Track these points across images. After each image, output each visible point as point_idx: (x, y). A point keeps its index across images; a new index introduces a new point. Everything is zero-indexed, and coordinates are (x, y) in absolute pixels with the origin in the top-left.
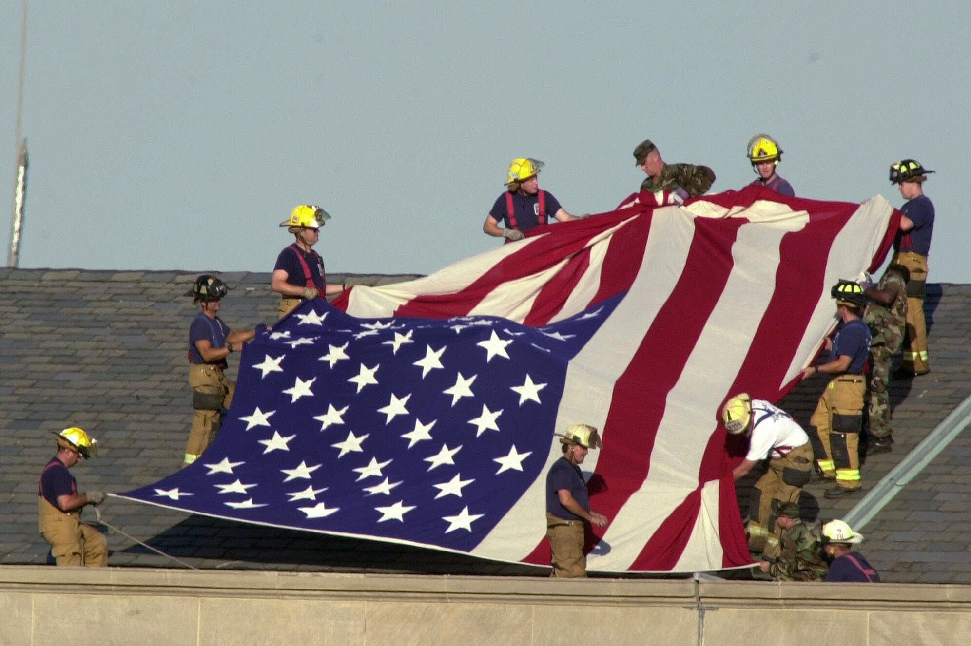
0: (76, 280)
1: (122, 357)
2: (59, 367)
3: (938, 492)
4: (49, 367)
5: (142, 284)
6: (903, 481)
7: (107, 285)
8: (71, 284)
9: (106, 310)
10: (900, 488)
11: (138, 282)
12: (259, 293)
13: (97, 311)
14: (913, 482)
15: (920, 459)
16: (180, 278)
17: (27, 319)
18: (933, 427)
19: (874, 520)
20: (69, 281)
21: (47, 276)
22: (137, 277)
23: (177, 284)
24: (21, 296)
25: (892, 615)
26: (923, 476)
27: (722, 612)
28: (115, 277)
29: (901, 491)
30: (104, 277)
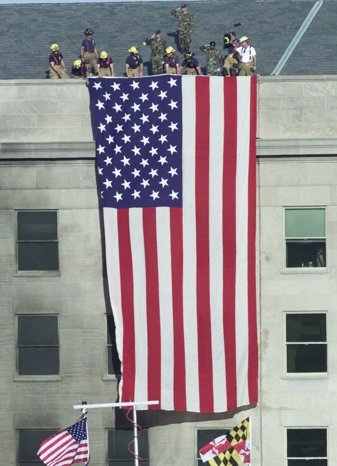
0: (51, 6)
1: (71, 25)
2: (56, 28)
3: (303, 52)
4: (53, 28)
5: (69, 7)
6: (293, 49)
7: (60, 7)
8: (50, 7)
9: (62, 13)
10: (292, 51)
11: (68, 6)
12: (101, 8)
13: (60, 14)
14: (295, 49)
15: (294, 44)
16: (78, 5)
17: (42, 16)
18: (294, 35)
19: (289, 59)
20: (49, 6)
21: (43, 5)
22: (67, 4)
23: (78, 6)
24: (38, 11)
25: (310, 83)
26: (296, 48)
27: (264, 84)
28: (61, 5)
29: (293, 52)
30: (58, 5)
